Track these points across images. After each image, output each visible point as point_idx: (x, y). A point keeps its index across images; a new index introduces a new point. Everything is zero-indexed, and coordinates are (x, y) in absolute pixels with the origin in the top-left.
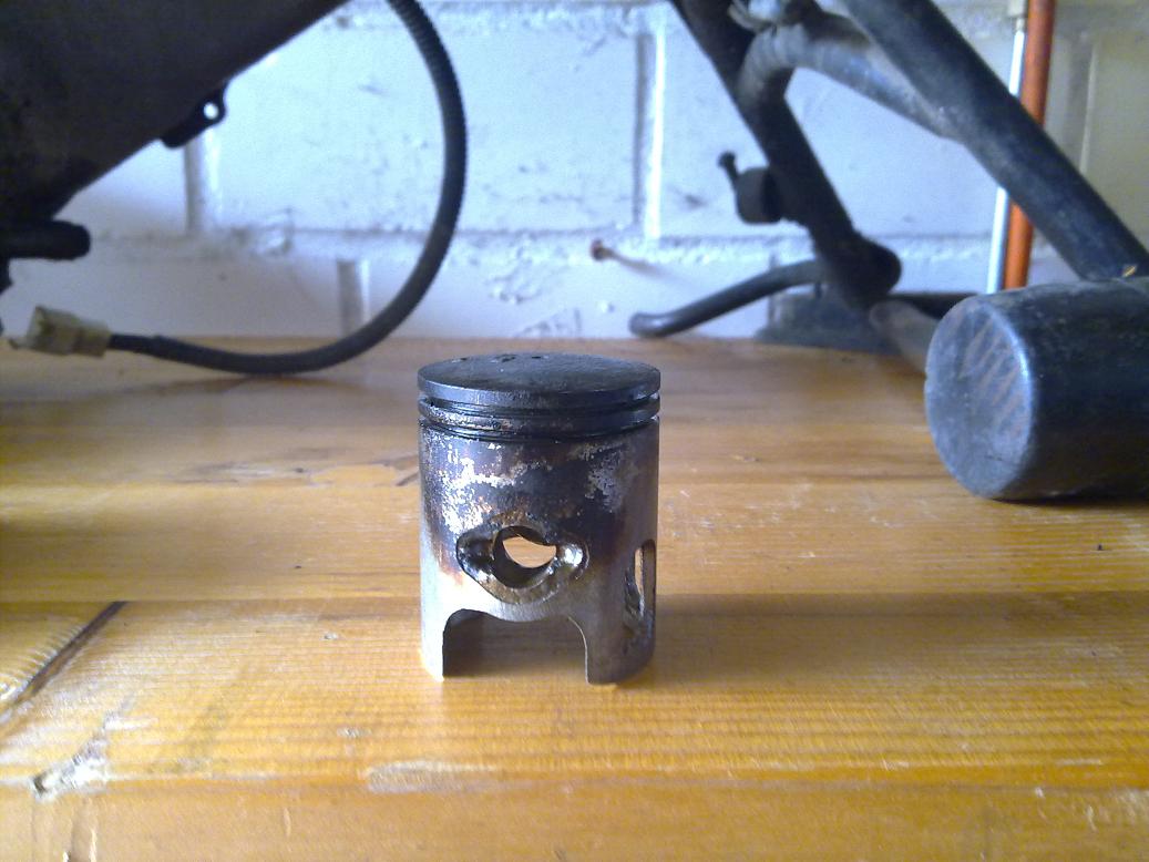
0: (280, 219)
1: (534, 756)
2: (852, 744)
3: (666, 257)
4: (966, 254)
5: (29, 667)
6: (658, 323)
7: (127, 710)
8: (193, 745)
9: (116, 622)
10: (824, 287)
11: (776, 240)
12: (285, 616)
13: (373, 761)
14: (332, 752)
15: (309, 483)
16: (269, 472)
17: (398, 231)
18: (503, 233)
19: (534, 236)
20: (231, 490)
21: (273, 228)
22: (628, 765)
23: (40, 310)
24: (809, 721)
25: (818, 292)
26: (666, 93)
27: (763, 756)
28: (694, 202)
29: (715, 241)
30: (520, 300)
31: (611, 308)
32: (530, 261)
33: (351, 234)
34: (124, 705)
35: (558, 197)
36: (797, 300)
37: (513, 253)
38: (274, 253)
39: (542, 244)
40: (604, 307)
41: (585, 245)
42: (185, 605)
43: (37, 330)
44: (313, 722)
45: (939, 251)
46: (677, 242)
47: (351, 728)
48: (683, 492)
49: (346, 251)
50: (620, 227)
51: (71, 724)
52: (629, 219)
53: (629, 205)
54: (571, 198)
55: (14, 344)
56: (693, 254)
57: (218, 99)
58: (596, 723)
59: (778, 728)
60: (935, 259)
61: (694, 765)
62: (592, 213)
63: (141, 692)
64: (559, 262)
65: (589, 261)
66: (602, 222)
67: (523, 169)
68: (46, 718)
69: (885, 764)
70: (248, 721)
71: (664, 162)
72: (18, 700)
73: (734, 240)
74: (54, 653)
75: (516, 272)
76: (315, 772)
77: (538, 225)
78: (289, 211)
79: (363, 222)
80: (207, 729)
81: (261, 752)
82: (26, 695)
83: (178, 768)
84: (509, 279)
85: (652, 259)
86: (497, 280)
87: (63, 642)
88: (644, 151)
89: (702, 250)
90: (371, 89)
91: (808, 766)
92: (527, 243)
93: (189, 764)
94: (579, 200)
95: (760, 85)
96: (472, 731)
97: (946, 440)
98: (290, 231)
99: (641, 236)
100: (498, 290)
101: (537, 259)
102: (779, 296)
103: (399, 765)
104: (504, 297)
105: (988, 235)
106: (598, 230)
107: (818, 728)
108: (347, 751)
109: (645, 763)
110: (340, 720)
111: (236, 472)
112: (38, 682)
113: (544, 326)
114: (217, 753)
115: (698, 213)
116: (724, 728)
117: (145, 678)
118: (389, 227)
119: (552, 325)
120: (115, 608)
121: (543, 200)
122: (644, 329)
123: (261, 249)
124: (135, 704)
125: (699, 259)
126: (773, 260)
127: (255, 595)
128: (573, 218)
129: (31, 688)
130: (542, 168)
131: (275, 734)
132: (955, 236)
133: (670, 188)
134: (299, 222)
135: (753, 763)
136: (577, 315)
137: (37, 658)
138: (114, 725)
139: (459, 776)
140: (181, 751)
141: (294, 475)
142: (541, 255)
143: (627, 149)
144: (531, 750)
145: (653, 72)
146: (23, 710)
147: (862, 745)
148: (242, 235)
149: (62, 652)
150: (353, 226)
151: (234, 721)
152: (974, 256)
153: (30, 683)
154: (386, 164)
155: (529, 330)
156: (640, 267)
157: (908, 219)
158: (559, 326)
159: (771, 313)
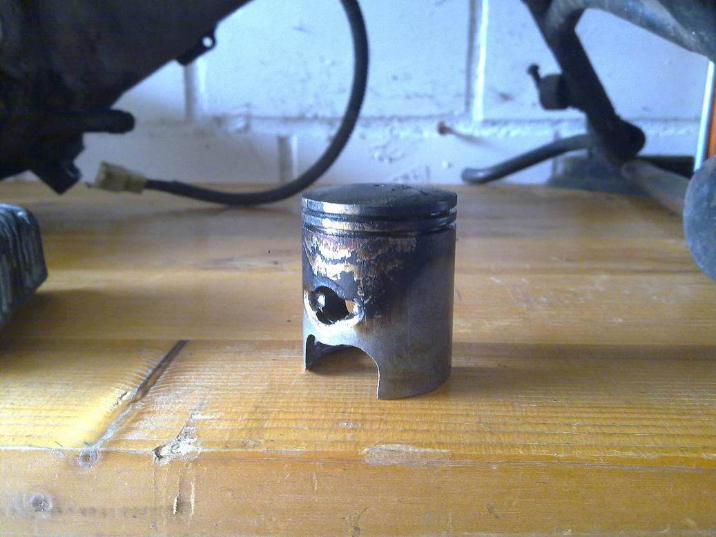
0: (243, 110)
1: (470, 444)
2: (679, 442)
3: (486, 133)
4: (683, 131)
5: (136, 380)
6: (481, 175)
7: (204, 407)
8: (250, 430)
9: (184, 352)
10: (594, 152)
11: (559, 121)
12: (288, 351)
13: (366, 444)
14: (339, 437)
15: (282, 270)
16: (256, 263)
17: (315, 118)
18: (381, 118)
19: (400, 120)
20: (236, 275)
21: (239, 116)
22: (534, 452)
23: (105, 165)
24: (647, 426)
25: (590, 155)
26: (489, 29)
27: (622, 449)
28: (505, 97)
29: (519, 122)
30: (391, 160)
31: (450, 165)
32: (397, 136)
33: (286, 120)
34: (202, 404)
35: (417, 95)
36: (574, 160)
37: (387, 131)
38: (239, 131)
39: (406, 124)
40: (445, 164)
41: (434, 125)
42: (225, 343)
43: (103, 176)
44: (323, 417)
45: (665, 129)
46: (493, 123)
47: (348, 421)
48: (523, 279)
49: (283, 131)
50: (457, 113)
51: (170, 415)
52: (463, 108)
53: (462, 100)
54: (426, 95)
55: (89, 185)
56: (503, 131)
57: (211, 34)
58: (505, 424)
59: (628, 431)
60: (662, 134)
61: (577, 453)
62: (439, 105)
63: (210, 397)
64: (417, 136)
65: (436, 135)
66: (444, 110)
67: (395, 78)
68: (154, 412)
69: (704, 455)
70: (281, 416)
71: (487, 72)
72: (134, 401)
73: (531, 121)
74: (150, 371)
75: (389, 143)
76: (331, 449)
77: (403, 113)
78: (248, 105)
79: (294, 112)
80: (257, 420)
81: (293, 436)
82: (139, 397)
83: (244, 445)
84: (384, 147)
85: (477, 134)
86: (377, 148)
87: (154, 365)
88: (473, 66)
89: (510, 127)
90: (301, 29)
91: (653, 456)
92: (396, 124)
93: (251, 443)
94: (431, 97)
95: (562, 20)
96: (426, 427)
97: (699, 247)
98: (248, 118)
99: (470, 119)
100: (377, 154)
101: (402, 134)
102: (561, 158)
103: (383, 446)
104: (381, 159)
105: (698, 119)
106: (441, 115)
107: (655, 431)
108: (349, 436)
109: (544, 452)
110: (340, 417)
111: (236, 263)
112: (144, 389)
113: (406, 177)
114: (267, 436)
115: (507, 105)
116: (591, 429)
117: (210, 388)
118: (309, 115)
119: (411, 177)
120: (181, 345)
121: (408, 97)
122: (471, 178)
123: (231, 129)
124: (208, 403)
125: (508, 134)
126: (556, 135)
127: (267, 337)
128: (427, 108)
129: (140, 393)
130: (408, 77)
131: (300, 424)
132: (676, 120)
133: (489, 88)
134: (255, 112)
135: (617, 453)
136: (428, 170)
137: (141, 375)
138: (198, 417)
139: (424, 455)
140: (244, 434)
141: (272, 265)
142: (405, 132)
143: (462, 64)
144: (468, 441)
145: (481, 15)
146: (139, 406)
147: (687, 442)
148: (219, 120)
149: (155, 370)
150: (288, 114)
151: (272, 416)
152: (688, 133)
153: (138, 391)
154: (309, 76)
155: (396, 179)
156: (469, 139)
157: (645, 109)
158: (415, 177)
159: (554, 168)
